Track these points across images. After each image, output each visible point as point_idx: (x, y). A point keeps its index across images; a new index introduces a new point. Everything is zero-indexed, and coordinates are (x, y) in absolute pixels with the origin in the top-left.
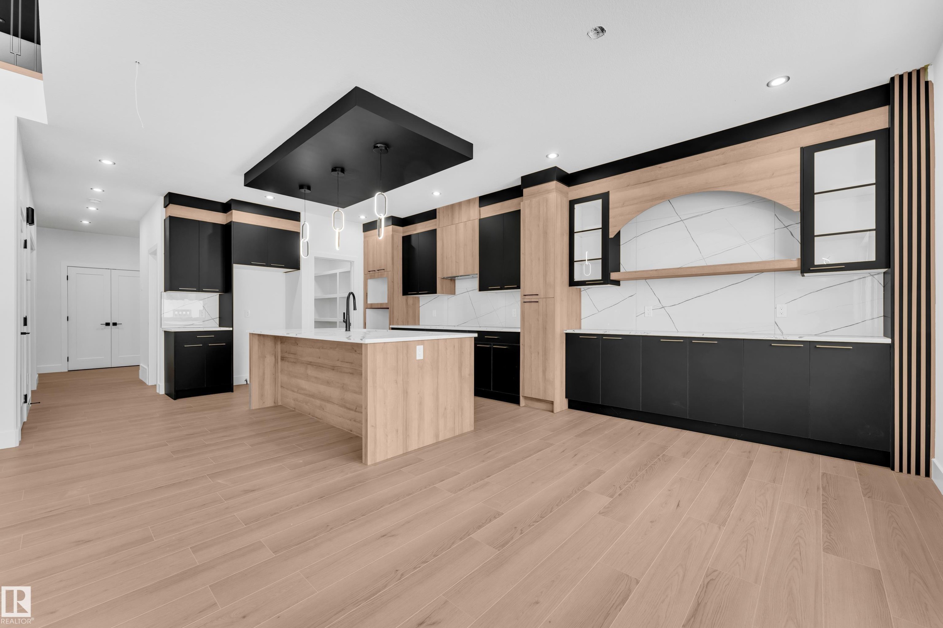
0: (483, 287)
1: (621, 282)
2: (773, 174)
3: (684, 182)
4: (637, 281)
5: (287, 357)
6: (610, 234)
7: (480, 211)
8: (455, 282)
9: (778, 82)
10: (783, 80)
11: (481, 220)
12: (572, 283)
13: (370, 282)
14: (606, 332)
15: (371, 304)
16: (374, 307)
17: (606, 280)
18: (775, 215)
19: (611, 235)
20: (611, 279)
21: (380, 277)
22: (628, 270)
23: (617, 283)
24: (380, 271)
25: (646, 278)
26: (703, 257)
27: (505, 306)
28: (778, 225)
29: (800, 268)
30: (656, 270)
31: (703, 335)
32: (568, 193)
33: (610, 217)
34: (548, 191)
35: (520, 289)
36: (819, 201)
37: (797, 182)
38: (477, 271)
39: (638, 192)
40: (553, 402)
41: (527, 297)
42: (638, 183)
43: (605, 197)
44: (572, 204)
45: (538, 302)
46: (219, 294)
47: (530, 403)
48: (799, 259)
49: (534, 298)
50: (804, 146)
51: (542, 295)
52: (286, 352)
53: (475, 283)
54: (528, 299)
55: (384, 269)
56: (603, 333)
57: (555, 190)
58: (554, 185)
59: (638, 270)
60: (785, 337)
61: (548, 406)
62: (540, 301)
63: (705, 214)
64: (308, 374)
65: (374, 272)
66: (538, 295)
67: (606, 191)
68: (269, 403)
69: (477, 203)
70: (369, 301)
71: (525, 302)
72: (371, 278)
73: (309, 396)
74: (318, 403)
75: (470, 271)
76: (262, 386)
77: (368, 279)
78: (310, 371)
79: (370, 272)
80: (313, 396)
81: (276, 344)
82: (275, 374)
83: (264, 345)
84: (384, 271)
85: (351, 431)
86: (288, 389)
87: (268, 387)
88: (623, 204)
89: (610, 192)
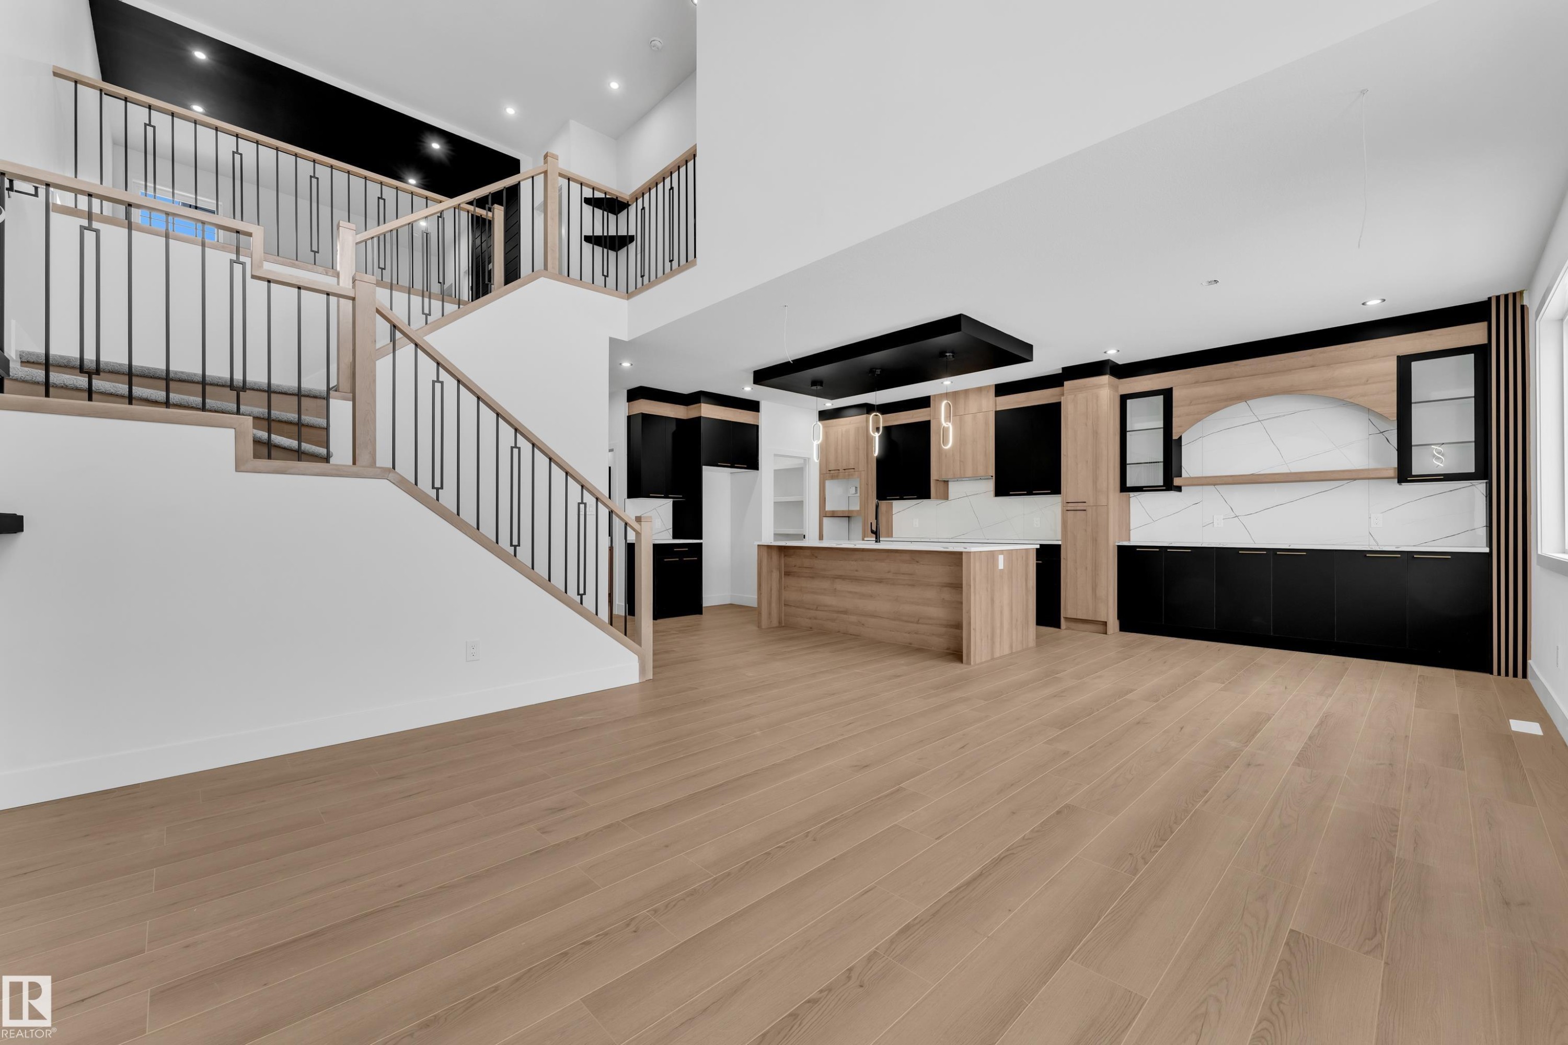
0: (1001, 491)
1: (1182, 488)
2: (1367, 381)
3: (1265, 383)
4: (1204, 487)
5: (796, 572)
6: (1174, 434)
7: (996, 401)
8: (948, 484)
10: (1379, 301)
11: (997, 413)
12: (1124, 488)
13: (828, 483)
14: (1171, 544)
15: (833, 512)
16: (834, 515)
17: (1169, 485)
18: (1369, 419)
19: (1175, 437)
20: (1174, 484)
21: (849, 477)
22: (1192, 476)
23: (1179, 489)
24: (846, 471)
25: (1214, 485)
26: (1285, 462)
28: (1373, 430)
29: (1397, 477)
30: (1231, 476)
32: (1118, 387)
33: (1173, 416)
34: (1100, 386)
35: (1060, 494)
36: (1416, 411)
37: (1393, 391)
38: (992, 471)
39: (1209, 390)
40: (1106, 622)
41: (1070, 504)
43: (1167, 394)
44: (1124, 399)
45: (1085, 511)
46: (673, 501)
47: (1073, 625)
48: (1395, 468)
49: (1080, 506)
50: (1400, 355)
51: (1091, 502)
52: (795, 566)
53: (990, 485)
54: (1071, 507)
55: (854, 469)
56: (1167, 545)
57: (1107, 385)
58: (1105, 379)
59: (1204, 475)
60: (1381, 547)
61: (1101, 628)
62: (1089, 509)
63: (1287, 415)
64: (835, 589)
65: (838, 471)
67: (1170, 387)
68: (775, 623)
69: (992, 392)
70: (828, 508)
71: (1067, 510)
72: (832, 479)
73: (838, 612)
74: (853, 618)
75: (981, 472)
76: (770, 604)
77: (826, 480)
78: (840, 586)
79: (832, 472)
80: (845, 612)
81: (780, 557)
82: (780, 591)
83: (771, 558)
84: (853, 470)
85: (910, 644)
86: (798, 607)
87: (774, 605)
88: (1191, 403)
89: (1174, 389)
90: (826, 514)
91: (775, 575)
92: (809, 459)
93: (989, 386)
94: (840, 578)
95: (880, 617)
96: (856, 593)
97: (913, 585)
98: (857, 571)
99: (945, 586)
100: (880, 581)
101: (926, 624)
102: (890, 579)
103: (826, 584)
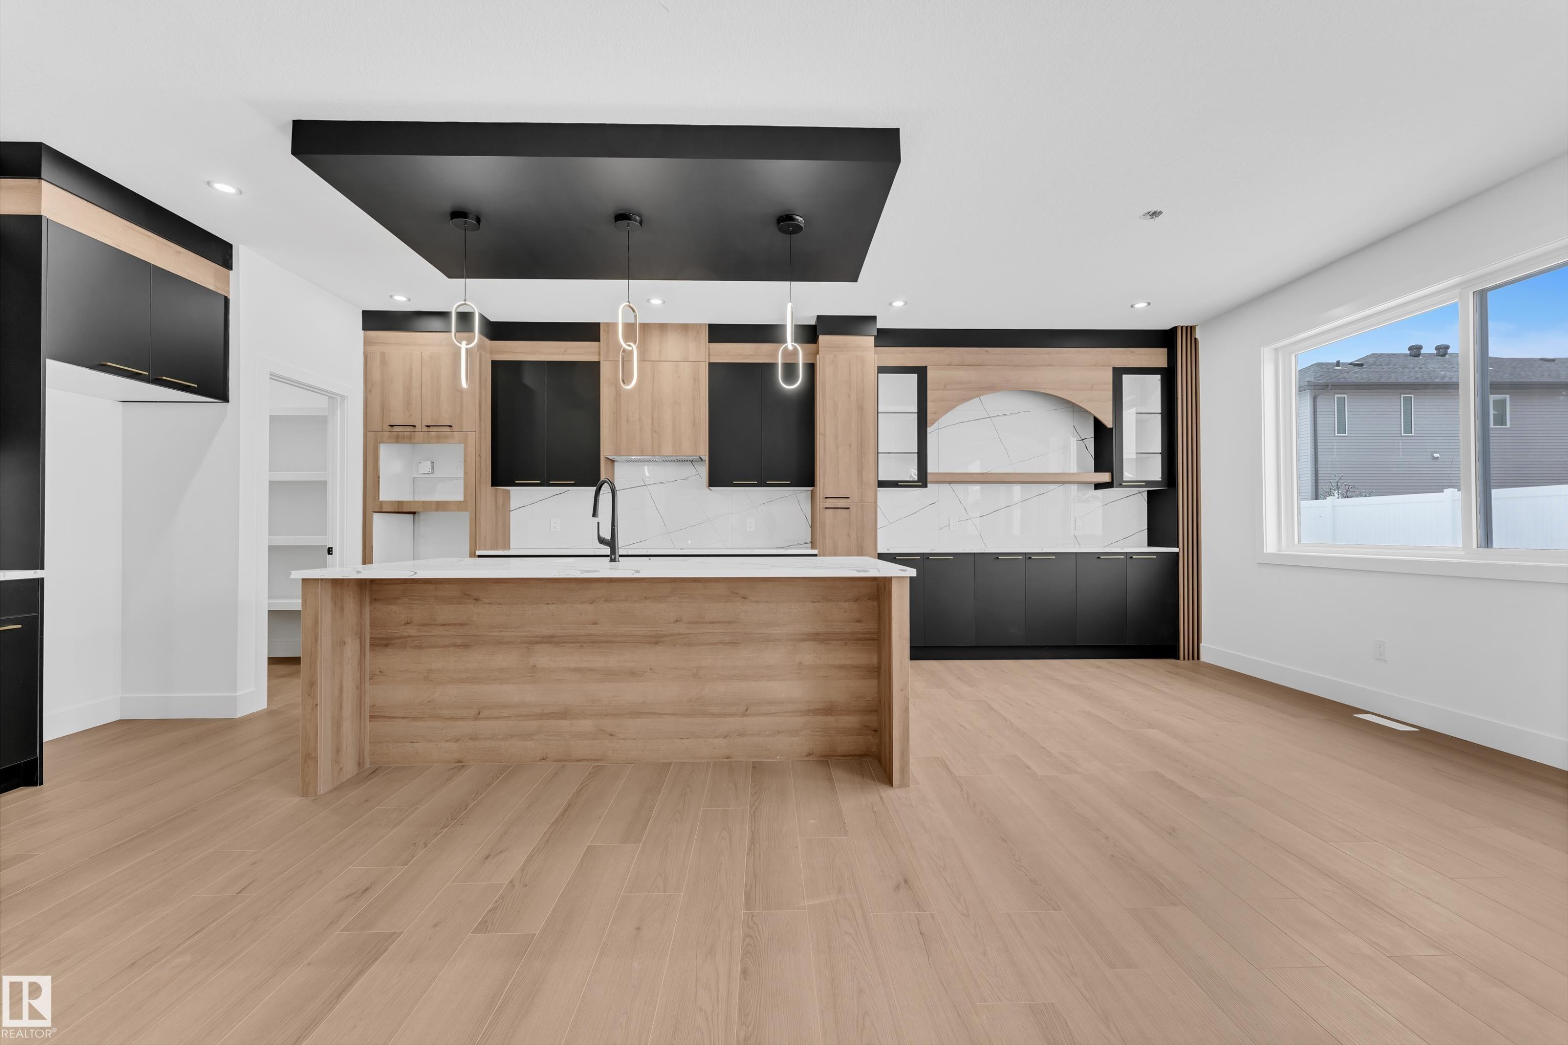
0: (716, 480)
2: (1092, 387)
4: (940, 484)
5: (408, 637)
6: (928, 421)
7: (710, 349)
9: (1141, 305)
10: (1145, 304)
11: (712, 367)
13: (385, 449)
14: (934, 550)
15: (390, 503)
16: (389, 509)
17: (921, 480)
18: (1074, 426)
19: (928, 425)
21: (438, 441)
23: (926, 485)
24: (432, 429)
25: (950, 483)
26: (1011, 462)
27: (732, 513)
28: (1077, 436)
31: (1042, 550)
33: (928, 400)
34: (863, 349)
35: (814, 485)
37: (1110, 400)
38: (704, 452)
39: (961, 374)
41: (828, 500)
42: (962, 365)
43: (921, 373)
45: (849, 508)
49: (842, 503)
50: (1115, 367)
51: (855, 498)
52: (406, 626)
53: (703, 471)
54: (826, 504)
55: (451, 426)
56: (930, 552)
58: (871, 341)
62: (852, 506)
63: (1013, 414)
65: (409, 428)
66: (849, 498)
68: (350, 767)
69: (705, 334)
70: (387, 494)
71: (826, 508)
72: (397, 442)
73: (542, 716)
74: (585, 725)
75: (687, 450)
76: (337, 724)
77: (382, 442)
78: (544, 658)
79: (396, 429)
80: (564, 714)
81: (361, 604)
82: (360, 687)
83: (342, 609)
84: (448, 429)
85: (728, 758)
86: (414, 718)
87: (348, 726)
88: (945, 387)
89: (928, 368)
90: (381, 507)
91: (351, 650)
92: (343, 397)
93: (700, 325)
94: (550, 643)
95: (655, 714)
96: (592, 670)
97: (734, 644)
98: (595, 623)
99: (807, 640)
100: (656, 640)
101: (764, 714)
102: (680, 634)
103: (505, 659)
